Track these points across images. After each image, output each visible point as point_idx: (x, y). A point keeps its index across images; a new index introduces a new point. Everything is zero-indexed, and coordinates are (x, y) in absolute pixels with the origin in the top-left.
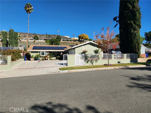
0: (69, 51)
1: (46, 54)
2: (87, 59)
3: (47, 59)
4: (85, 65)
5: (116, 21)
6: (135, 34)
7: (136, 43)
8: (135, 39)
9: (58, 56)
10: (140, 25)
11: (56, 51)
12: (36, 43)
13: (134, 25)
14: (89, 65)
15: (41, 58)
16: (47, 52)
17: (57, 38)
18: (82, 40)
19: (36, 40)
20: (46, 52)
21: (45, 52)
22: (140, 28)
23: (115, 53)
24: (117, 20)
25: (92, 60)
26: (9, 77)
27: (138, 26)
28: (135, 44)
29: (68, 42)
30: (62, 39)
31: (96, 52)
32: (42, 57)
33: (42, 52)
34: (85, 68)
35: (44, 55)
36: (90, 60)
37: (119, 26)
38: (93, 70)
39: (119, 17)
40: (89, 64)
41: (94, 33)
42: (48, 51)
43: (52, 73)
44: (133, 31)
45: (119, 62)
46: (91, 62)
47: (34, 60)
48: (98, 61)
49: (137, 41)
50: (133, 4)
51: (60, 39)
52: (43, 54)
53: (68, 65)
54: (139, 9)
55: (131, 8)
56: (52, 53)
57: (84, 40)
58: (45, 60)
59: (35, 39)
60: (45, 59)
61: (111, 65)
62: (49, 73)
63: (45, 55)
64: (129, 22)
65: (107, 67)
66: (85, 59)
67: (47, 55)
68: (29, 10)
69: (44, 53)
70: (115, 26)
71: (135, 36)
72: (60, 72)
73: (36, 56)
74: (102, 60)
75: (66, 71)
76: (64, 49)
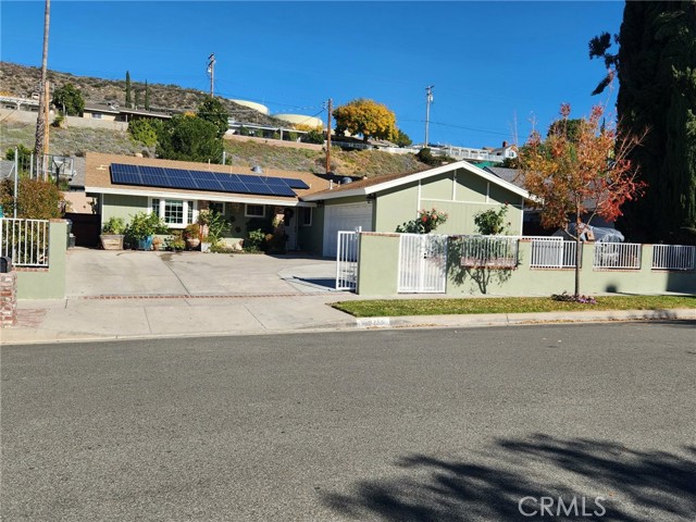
0: (327, 208)
1: (190, 216)
2: (458, 262)
3: (198, 248)
5: (602, 59)
9: (256, 230)
11: (243, 204)
14: (467, 295)
15: (162, 237)
16: (195, 205)
17: (202, 114)
18: (356, 136)
19: (70, 114)
20: (191, 203)
21: (186, 206)
24: (608, 51)
25: (483, 268)
26: (113, 338)
29: (271, 141)
30: (231, 122)
31: (488, 224)
32: (170, 231)
33: (171, 204)
34: (469, 312)
35: (180, 221)
36: (473, 271)
37: (618, 86)
38: (512, 323)
39: (621, 39)
40: (468, 289)
41: (431, 98)
42: (200, 202)
45: (611, 289)
46: (479, 283)
47: (125, 248)
48: (513, 273)
51: (223, 118)
52: (174, 212)
53: (360, 291)
56: (223, 214)
58: (186, 250)
59: (59, 106)
60: (185, 243)
61: (590, 303)
62: (301, 325)
63: (184, 225)
64: (677, 74)
65: (573, 309)
66: (447, 260)
67: (195, 220)
69: (181, 209)
70: (599, 90)
72: (355, 324)
73: (135, 224)
74: (534, 271)
75: (384, 322)
76: (293, 196)
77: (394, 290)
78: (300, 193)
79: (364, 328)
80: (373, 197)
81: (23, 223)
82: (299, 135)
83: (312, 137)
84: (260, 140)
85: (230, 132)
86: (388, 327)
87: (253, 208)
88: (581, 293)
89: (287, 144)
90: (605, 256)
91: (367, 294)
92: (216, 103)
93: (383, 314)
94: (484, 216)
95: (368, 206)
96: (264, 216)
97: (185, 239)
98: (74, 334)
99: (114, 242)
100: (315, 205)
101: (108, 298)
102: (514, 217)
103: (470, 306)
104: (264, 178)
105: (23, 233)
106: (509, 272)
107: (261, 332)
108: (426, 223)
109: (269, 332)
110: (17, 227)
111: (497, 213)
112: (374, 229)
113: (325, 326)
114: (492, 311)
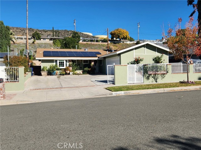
0: (107, 59)
1: (66, 64)
2: (147, 73)
3: (69, 74)
5: (192, 6)
9: (86, 67)
11: (82, 60)
12: (37, 45)
14: (151, 83)
16: (68, 61)
17: (73, 37)
18: (118, 39)
19: (37, 40)
20: (66, 61)
21: (65, 62)
23: (192, 62)
24: (193, 3)
25: (156, 74)
26: (34, 102)
29: (93, 43)
30: (81, 38)
31: (157, 60)
32: (61, 69)
33: (61, 61)
34: (151, 88)
35: (63, 66)
36: (152, 75)
37: (198, 14)
38: (166, 91)
41: (139, 26)
42: (69, 60)
43: (100, 95)
45: (200, 79)
46: (154, 78)
47: (48, 75)
48: (166, 75)
51: (79, 37)
52: (62, 64)
53: (116, 84)
56: (76, 63)
57: (120, 39)
58: (65, 74)
59: (34, 38)
60: (65, 72)
61: (193, 83)
62: (94, 95)
63: (65, 67)
65: (187, 85)
66: (144, 72)
67: (68, 66)
69: (63, 62)
70: (191, 15)
72: (112, 94)
73: (50, 67)
74: (173, 74)
75: (122, 93)
76: (96, 57)
77: (126, 83)
78: (98, 56)
79: (115, 95)
80: (119, 55)
81: (11, 68)
82: (101, 40)
83: (104, 41)
84: (90, 43)
85: (81, 41)
86: (123, 94)
87: (85, 61)
88: (189, 80)
89: (97, 43)
90: (197, 68)
91: (117, 84)
92: (77, 33)
93: (121, 90)
94: (155, 58)
95: (118, 58)
96: (88, 63)
97: (65, 71)
98: (22, 101)
99: (45, 73)
100: (103, 59)
101: (37, 89)
102: (166, 58)
103: (151, 87)
104: (88, 52)
105: (11, 71)
106: (165, 75)
107: (81, 98)
108: (137, 61)
109: (84, 98)
110: (9, 70)
111: (160, 57)
112: (120, 64)
113: (102, 95)
114: (158, 88)
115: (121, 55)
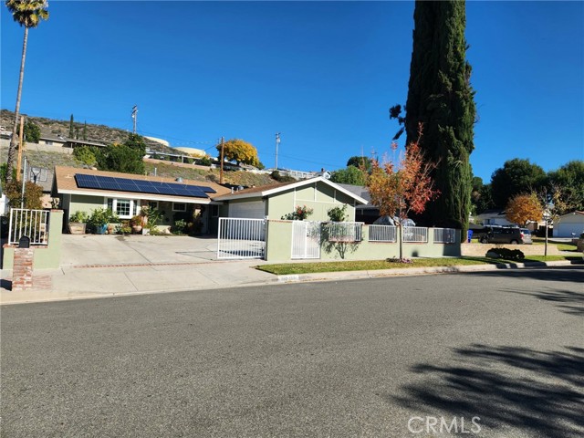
0: (231, 205)
1: (135, 210)
2: (327, 240)
3: (140, 233)
4: (323, 260)
5: (397, 120)
6: (458, 169)
7: (457, 196)
8: (456, 183)
10: (471, 143)
11: (171, 203)
12: (28, 154)
13: (456, 140)
14: (334, 260)
15: (114, 225)
16: (138, 203)
17: (127, 144)
19: (29, 141)
20: (135, 201)
21: (132, 203)
22: (470, 152)
24: (400, 115)
25: (342, 243)
26: (111, 295)
27: (465, 144)
28: (456, 201)
29: (175, 164)
30: (147, 150)
32: (121, 220)
33: (121, 202)
35: (128, 214)
36: (336, 244)
38: (371, 276)
39: (407, 108)
40: (333, 256)
41: (279, 140)
42: (142, 200)
43: (254, 282)
44: (453, 158)
46: (339, 251)
47: (87, 232)
48: (360, 245)
49: (461, 192)
50: (455, 76)
51: (142, 147)
52: (124, 208)
53: (268, 259)
54: (472, 94)
55: (450, 89)
56: (158, 209)
57: (238, 162)
58: (132, 233)
60: (131, 228)
63: (131, 216)
64: (441, 129)
66: (321, 237)
67: (138, 213)
68: (30, 12)
69: (128, 205)
70: (397, 137)
71: (456, 177)
72: (277, 280)
73: (94, 216)
74: (371, 244)
75: (295, 278)
76: (207, 197)
78: (211, 195)
79: (283, 282)
80: (266, 198)
81: (29, 213)
82: (194, 160)
83: (203, 162)
84: (168, 163)
85: (147, 157)
86: (298, 281)
87: (178, 205)
88: (403, 257)
89: (186, 165)
91: (273, 260)
92: (139, 138)
93: (294, 273)
94: (333, 210)
95: (262, 203)
96: (185, 211)
97: (131, 226)
98: (81, 293)
99: (79, 228)
101: (92, 267)
102: (350, 212)
104: (185, 186)
105: (29, 220)
106: (357, 245)
108: (301, 215)
110: (24, 215)
111: (341, 209)
114: (358, 269)
115: (270, 199)
